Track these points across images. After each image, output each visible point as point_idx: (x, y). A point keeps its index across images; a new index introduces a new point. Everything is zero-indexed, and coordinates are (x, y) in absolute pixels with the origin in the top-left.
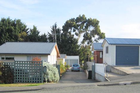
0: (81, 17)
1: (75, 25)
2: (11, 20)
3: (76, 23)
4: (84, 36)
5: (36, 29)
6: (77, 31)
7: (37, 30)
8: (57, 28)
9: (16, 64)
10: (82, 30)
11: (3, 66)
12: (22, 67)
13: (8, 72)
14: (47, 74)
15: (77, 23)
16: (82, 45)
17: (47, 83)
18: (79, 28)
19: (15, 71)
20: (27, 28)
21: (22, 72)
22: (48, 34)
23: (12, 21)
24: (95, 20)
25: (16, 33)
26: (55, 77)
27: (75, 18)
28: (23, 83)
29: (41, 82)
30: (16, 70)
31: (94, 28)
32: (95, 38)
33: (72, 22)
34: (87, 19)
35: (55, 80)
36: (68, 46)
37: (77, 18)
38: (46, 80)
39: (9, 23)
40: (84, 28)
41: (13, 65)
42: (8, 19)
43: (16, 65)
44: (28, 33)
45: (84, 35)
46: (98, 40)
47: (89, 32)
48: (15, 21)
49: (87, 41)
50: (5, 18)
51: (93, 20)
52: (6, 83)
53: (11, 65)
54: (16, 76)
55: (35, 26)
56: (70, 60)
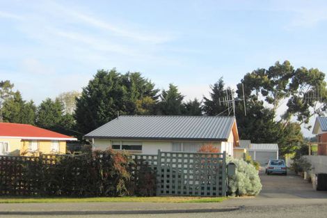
0: (280, 67)
1: (268, 82)
2: (119, 74)
3: (269, 78)
4: (289, 104)
5: (176, 90)
6: (270, 94)
7: (178, 92)
8: (225, 88)
9: (163, 157)
10: (283, 91)
11: (133, 162)
12: (177, 163)
13: (144, 173)
14: (236, 180)
15: (272, 79)
16: (284, 121)
17: (234, 196)
18: (275, 87)
19: (159, 172)
20: (155, 88)
21: (171, 174)
22: (205, 101)
23: (122, 76)
24: (316, 71)
25: (132, 100)
26: (253, 185)
27: (267, 69)
28: (179, 196)
29: (220, 195)
30: (163, 170)
31: (311, 87)
32: (317, 108)
33: (259, 77)
34: (295, 69)
35: (252, 191)
36: (251, 123)
37: (272, 68)
38: (234, 190)
39: (115, 80)
40: (287, 87)
41: (155, 160)
42: (113, 72)
43: (163, 160)
44: (157, 98)
45: (290, 101)
46: (324, 112)
47: (302, 96)
48: (127, 75)
49: (297, 114)
50: (105, 70)
51: (310, 71)
52: (139, 195)
53: (150, 160)
54: (163, 181)
55: (174, 85)
56: (257, 152)
